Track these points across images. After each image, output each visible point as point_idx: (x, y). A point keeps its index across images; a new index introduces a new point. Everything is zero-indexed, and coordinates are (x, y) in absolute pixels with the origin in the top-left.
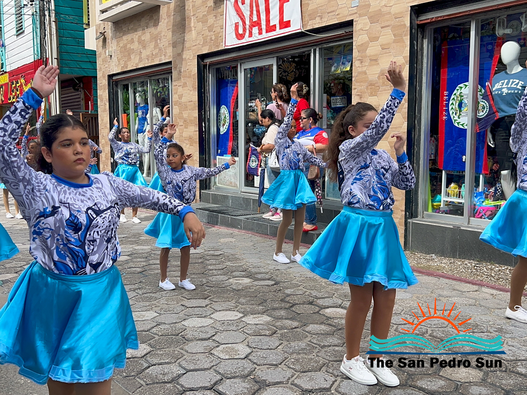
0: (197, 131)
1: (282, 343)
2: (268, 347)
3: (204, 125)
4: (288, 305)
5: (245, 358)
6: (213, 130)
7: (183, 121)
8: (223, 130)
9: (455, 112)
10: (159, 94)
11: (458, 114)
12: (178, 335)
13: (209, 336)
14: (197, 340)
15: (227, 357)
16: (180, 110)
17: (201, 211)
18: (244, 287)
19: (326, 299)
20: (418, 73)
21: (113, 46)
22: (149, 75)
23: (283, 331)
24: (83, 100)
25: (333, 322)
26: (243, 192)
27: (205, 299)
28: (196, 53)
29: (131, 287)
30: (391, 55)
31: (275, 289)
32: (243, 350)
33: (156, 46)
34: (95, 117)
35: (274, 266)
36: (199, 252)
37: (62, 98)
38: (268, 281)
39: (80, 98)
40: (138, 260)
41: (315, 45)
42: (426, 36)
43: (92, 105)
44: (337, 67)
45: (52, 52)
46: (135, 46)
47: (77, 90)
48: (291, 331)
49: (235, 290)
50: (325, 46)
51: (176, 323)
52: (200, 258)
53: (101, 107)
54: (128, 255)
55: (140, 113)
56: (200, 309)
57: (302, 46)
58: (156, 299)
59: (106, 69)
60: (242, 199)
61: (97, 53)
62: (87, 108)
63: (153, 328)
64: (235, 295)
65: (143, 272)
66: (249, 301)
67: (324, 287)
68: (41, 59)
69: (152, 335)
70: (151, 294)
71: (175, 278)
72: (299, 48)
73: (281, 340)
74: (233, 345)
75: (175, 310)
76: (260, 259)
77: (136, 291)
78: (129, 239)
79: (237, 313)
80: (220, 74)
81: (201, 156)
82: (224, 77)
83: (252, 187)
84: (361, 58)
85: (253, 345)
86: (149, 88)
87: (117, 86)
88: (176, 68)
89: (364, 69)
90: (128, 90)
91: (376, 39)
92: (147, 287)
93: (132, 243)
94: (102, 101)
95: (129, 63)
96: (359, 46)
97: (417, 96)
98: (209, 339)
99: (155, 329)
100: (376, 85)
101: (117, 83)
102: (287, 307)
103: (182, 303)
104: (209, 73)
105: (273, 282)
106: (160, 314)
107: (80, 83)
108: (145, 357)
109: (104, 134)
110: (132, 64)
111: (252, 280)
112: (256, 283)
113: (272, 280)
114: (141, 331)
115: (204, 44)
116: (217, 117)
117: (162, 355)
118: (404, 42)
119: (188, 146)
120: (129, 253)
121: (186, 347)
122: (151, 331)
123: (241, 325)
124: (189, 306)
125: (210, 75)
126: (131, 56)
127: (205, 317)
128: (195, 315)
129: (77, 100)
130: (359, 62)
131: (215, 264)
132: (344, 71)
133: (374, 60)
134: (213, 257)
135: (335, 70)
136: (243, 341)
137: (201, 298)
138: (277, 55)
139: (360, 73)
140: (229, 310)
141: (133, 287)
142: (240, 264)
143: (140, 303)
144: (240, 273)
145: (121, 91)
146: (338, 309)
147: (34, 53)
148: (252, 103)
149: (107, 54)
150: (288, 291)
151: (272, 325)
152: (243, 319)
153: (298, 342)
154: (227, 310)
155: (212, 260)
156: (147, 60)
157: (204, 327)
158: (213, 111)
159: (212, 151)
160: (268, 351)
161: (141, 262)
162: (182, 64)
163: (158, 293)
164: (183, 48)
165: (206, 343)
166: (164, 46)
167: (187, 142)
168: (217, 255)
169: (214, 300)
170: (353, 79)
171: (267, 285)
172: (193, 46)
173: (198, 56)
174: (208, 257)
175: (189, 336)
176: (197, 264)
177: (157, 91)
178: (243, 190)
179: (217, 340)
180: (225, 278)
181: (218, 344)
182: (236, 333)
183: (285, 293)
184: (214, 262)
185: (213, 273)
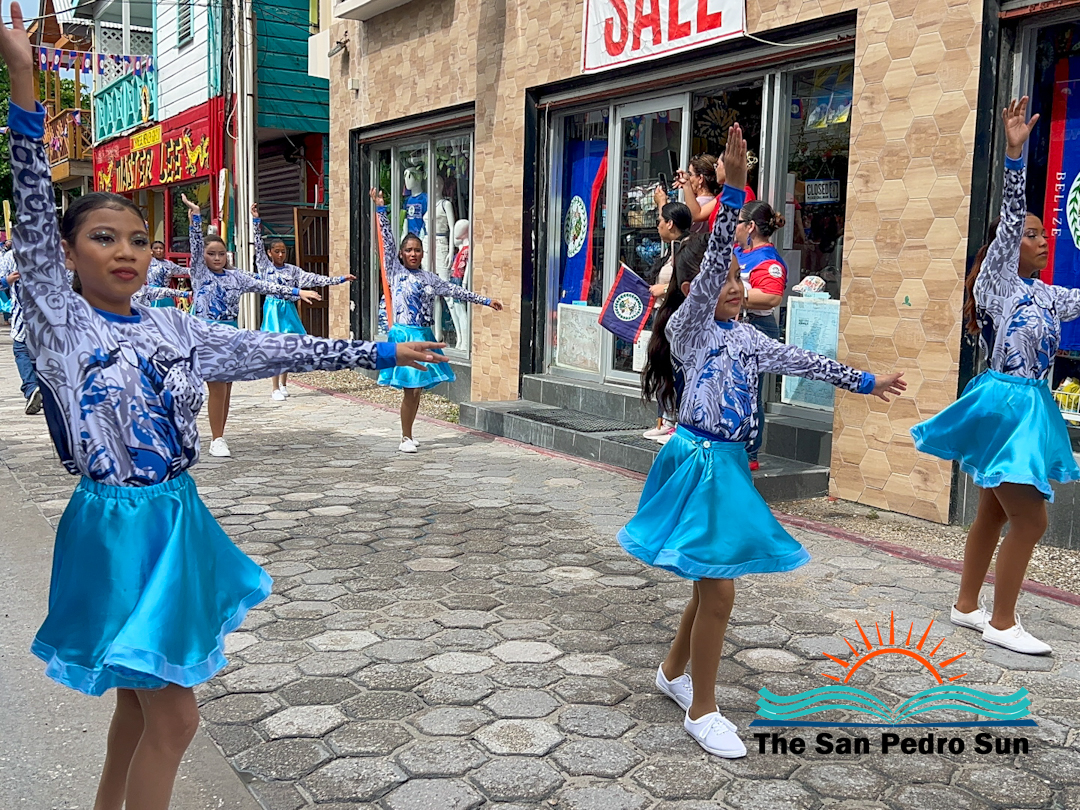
0: (518, 249)
1: (636, 724)
2: (600, 731)
3: (533, 236)
5: (546, 754)
6: (553, 248)
7: (491, 227)
8: (574, 248)
10: (449, 171)
12: (409, 689)
13: (477, 697)
14: (449, 704)
15: (506, 750)
16: (487, 205)
17: (517, 417)
18: (578, 589)
19: (754, 627)
20: (997, 129)
21: (361, 70)
22: (432, 133)
23: (642, 697)
24: (303, 182)
25: (760, 682)
26: (609, 382)
27: (488, 610)
28: (524, 84)
29: (337, 575)
30: (937, 89)
31: (645, 597)
32: (544, 734)
33: (446, 69)
34: (324, 218)
36: (498, 505)
37: (260, 177)
38: (631, 578)
39: (298, 177)
40: (368, 515)
41: (775, 66)
42: (1019, 46)
43: (319, 192)
44: (820, 116)
45: (243, 81)
46: (405, 69)
47: (293, 161)
49: (556, 593)
50: (795, 68)
51: (412, 661)
52: (499, 518)
53: (335, 196)
54: (350, 505)
55: (411, 210)
56: (469, 634)
57: (744, 69)
58: (384, 603)
59: (348, 117)
60: (603, 396)
61: (330, 85)
62: (311, 199)
63: (360, 669)
64: (553, 606)
65: (372, 542)
66: (582, 621)
67: (754, 599)
68: (222, 95)
69: (356, 685)
70: (375, 593)
71: (434, 560)
72: (740, 72)
73: (635, 717)
74: (524, 721)
75: (418, 632)
77: (347, 584)
78: (362, 471)
79: (548, 647)
80: (572, 129)
81: (526, 303)
82: (581, 136)
83: (626, 370)
84: (870, 95)
85: (570, 726)
86: (429, 159)
87: (367, 153)
88: (482, 115)
89: (877, 118)
90: (389, 162)
91: (904, 52)
92: (372, 578)
93: (365, 478)
94: (337, 183)
95: (391, 105)
96: (867, 67)
97: (993, 180)
98: (475, 703)
99: (364, 674)
100: (902, 154)
101: (367, 147)
102: (663, 639)
103: (437, 616)
104: (549, 126)
105: (643, 582)
106: (383, 639)
107: (298, 146)
108: (326, 738)
109: (339, 251)
110: (397, 107)
111: (598, 574)
112: (605, 581)
113: (642, 576)
114: (334, 675)
115: (540, 66)
116: (563, 221)
117: (364, 734)
118: (969, 59)
119: (500, 280)
120: (352, 501)
121: (421, 720)
122: (354, 677)
123: (553, 675)
124: (447, 625)
125: (552, 131)
126: (396, 92)
127: (478, 651)
128: (457, 645)
129: (293, 181)
130: (866, 103)
131: (527, 534)
132: (835, 125)
133: (900, 100)
134: (526, 519)
135: (815, 123)
136: (548, 715)
137: (479, 607)
138: (691, 89)
139: (867, 127)
140: (535, 639)
141: (343, 574)
142: (580, 537)
143: (348, 611)
144: (575, 555)
145: (375, 163)
146: (779, 651)
147: (209, 83)
148: (636, 191)
149: (350, 87)
151: (620, 681)
152: (560, 663)
153: (672, 724)
154: (528, 639)
155: (522, 525)
156: (426, 99)
157: (470, 674)
158: (555, 206)
159: (550, 292)
160: (601, 741)
161: (373, 520)
162: (495, 109)
163: (391, 591)
164: (498, 75)
165: (466, 713)
166: (461, 70)
167: (498, 271)
168: (535, 515)
169: (507, 614)
170: (852, 141)
171: (629, 588)
172: (520, 69)
173: (527, 90)
174: (514, 518)
175: (433, 695)
176: (488, 532)
177: (444, 165)
178: (608, 377)
179: (492, 708)
180: (541, 565)
181: (492, 717)
182: (536, 693)
183: (663, 608)
184: (524, 528)
185: (517, 553)
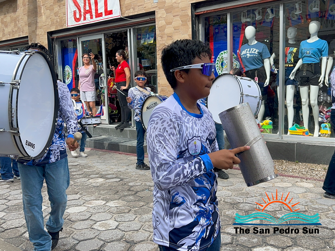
1: (137, 216)
2: (129, 220)
4: (133, 193)
5: (116, 228)
8: (68, 82)
9: (219, 69)
11: (221, 70)
13: (87, 217)
14: (80, 221)
15: (104, 229)
18: (101, 184)
22: (10, 46)
23: (135, 209)
27: (77, 194)
30: (180, 34)
31: (122, 183)
32: (113, 224)
33: (16, 25)
35: (117, 169)
38: (115, 179)
41: (130, 26)
42: (200, 22)
44: (145, 41)
48: (140, 208)
49: (95, 186)
50: (137, 27)
56: (75, 201)
64: (96, 190)
66: (107, 192)
73: (136, 214)
74: (105, 221)
76: (106, 165)
79: (102, 201)
80: (63, 45)
84: (161, 35)
85: (119, 220)
88: (31, 40)
89: (164, 42)
91: (170, 23)
96: (159, 27)
98: (88, 219)
104: (56, 43)
105: (119, 180)
111: (105, 179)
112: (108, 181)
113: (118, 178)
115: (52, 25)
116: (63, 73)
118: (188, 26)
121: (73, 226)
123: (107, 208)
125: (57, 45)
127: (80, 205)
128: (73, 205)
130: (160, 37)
131: (76, 171)
132: (149, 44)
133: (170, 37)
134: (73, 167)
135: (143, 43)
136: (111, 218)
137: (73, 193)
138: (104, 33)
139: (161, 44)
140: (96, 200)
142: (93, 170)
144: (95, 175)
150: (131, 184)
151: (127, 206)
152: (107, 204)
153: (147, 214)
154: (94, 200)
156: (9, 35)
157: (82, 212)
158: (60, 69)
160: (130, 222)
162: (36, 38)
164: (36, 27)
165: (86, 222)
166: (22, 26)
168: (76, 165)
169: (83, 194)
170: (157, 48)
171: (116, 182)
172: (44, 26)
173: (47, 32)
175: (73, 219)
179: (94, 219)
180: (86, 179)
181: (95, 222)
182: (105, 213)
183: (129, 186)
184: (75, 170)
185: (76, 177)
